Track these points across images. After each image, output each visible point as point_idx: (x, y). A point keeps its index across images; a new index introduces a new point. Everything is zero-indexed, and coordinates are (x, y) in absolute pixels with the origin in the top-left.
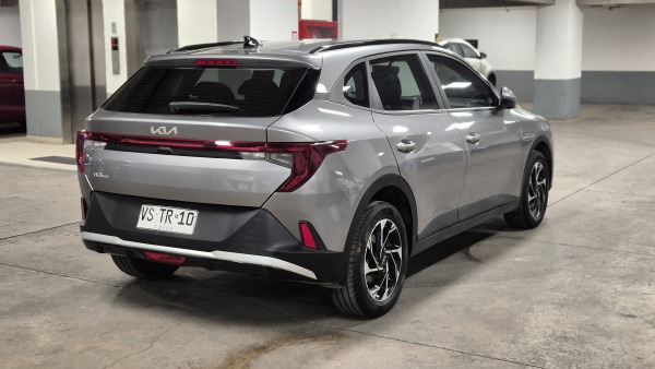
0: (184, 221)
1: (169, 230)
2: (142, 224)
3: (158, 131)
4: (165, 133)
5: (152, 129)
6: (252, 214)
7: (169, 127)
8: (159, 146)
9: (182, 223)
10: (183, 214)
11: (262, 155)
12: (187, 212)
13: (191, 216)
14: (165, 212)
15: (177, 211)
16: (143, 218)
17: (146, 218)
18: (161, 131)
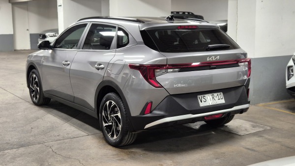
1: (216, 104)
2: (202, 104)
3: (211, 59)
4: (214, 59)
5: (208, 58)
6: (242, 88)
7: (216, 56)
8: (211, 67)
9: (219, 99)
10: (218, 95)
12: (219, 94)
13: (221, 95)
14: (211, 96)
15: (215, 94)
16: (201, 102)
17: (203, 101)
18: (211, 60)
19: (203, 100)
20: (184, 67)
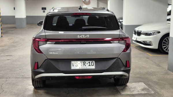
0: (91, 65)
1: (86, 68)
2: (73, 68)
4: (84, 37)
5: (78, 36)
6: (115, 60)
7: (85, 35)
8: (81, 42)
9: (90, 65)
10: (89, 62)
11: (117, 42)
12: (91, 62)
13: (92, 63)
14: (83, 63)
15: (87, 62)
16: (73, 66)
17: (74, 66)
18: (82, 37)
19: (75, 64)
20: (58, 41)
